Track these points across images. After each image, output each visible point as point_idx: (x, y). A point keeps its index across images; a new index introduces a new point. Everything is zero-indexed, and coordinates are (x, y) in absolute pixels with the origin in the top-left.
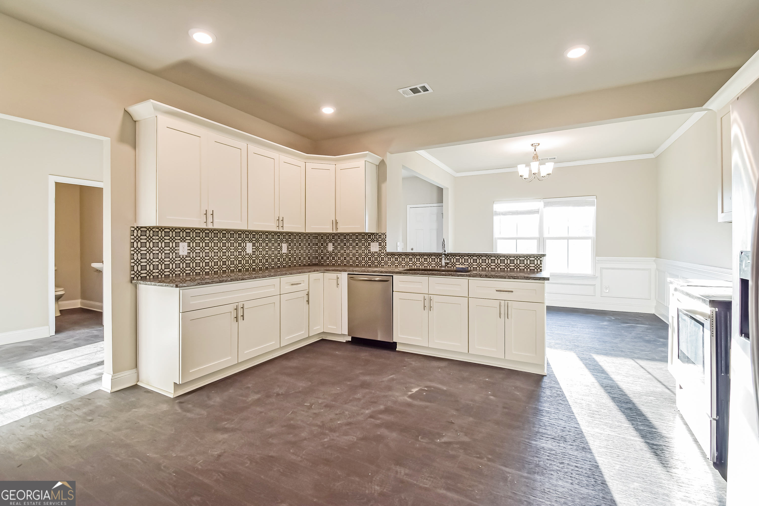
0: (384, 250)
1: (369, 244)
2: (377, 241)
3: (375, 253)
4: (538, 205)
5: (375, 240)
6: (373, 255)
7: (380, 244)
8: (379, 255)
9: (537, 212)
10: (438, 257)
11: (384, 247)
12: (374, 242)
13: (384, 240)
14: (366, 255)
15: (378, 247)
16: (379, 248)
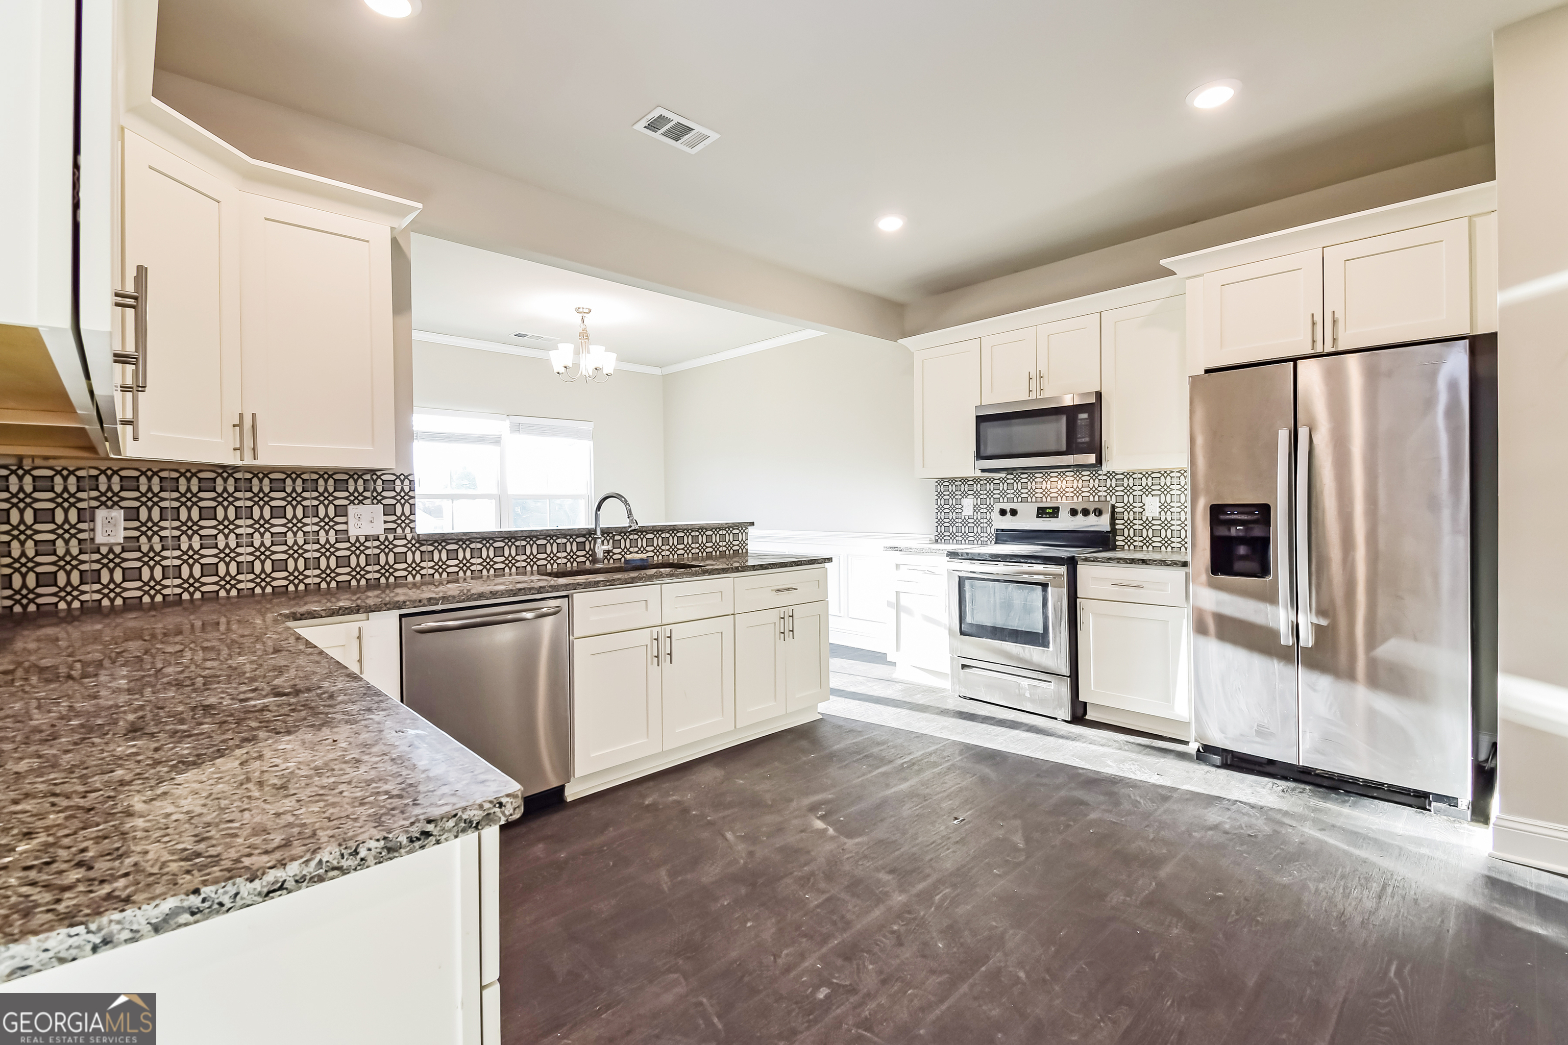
0: (408, 530)
1: (342, 511)
2: (377, 499)
3: (366, 540)
4: (500, 426)
5: (366, 498)
6: (358, 546)
7: (389, 510)
8: (386, 546)
9: (496, 440)
10: (574, 540)
11: (408, 520)
12: (361, 502)
13: (407, 497)
14: (327, 550)
15: (383, 518)
16: (385, 522)
